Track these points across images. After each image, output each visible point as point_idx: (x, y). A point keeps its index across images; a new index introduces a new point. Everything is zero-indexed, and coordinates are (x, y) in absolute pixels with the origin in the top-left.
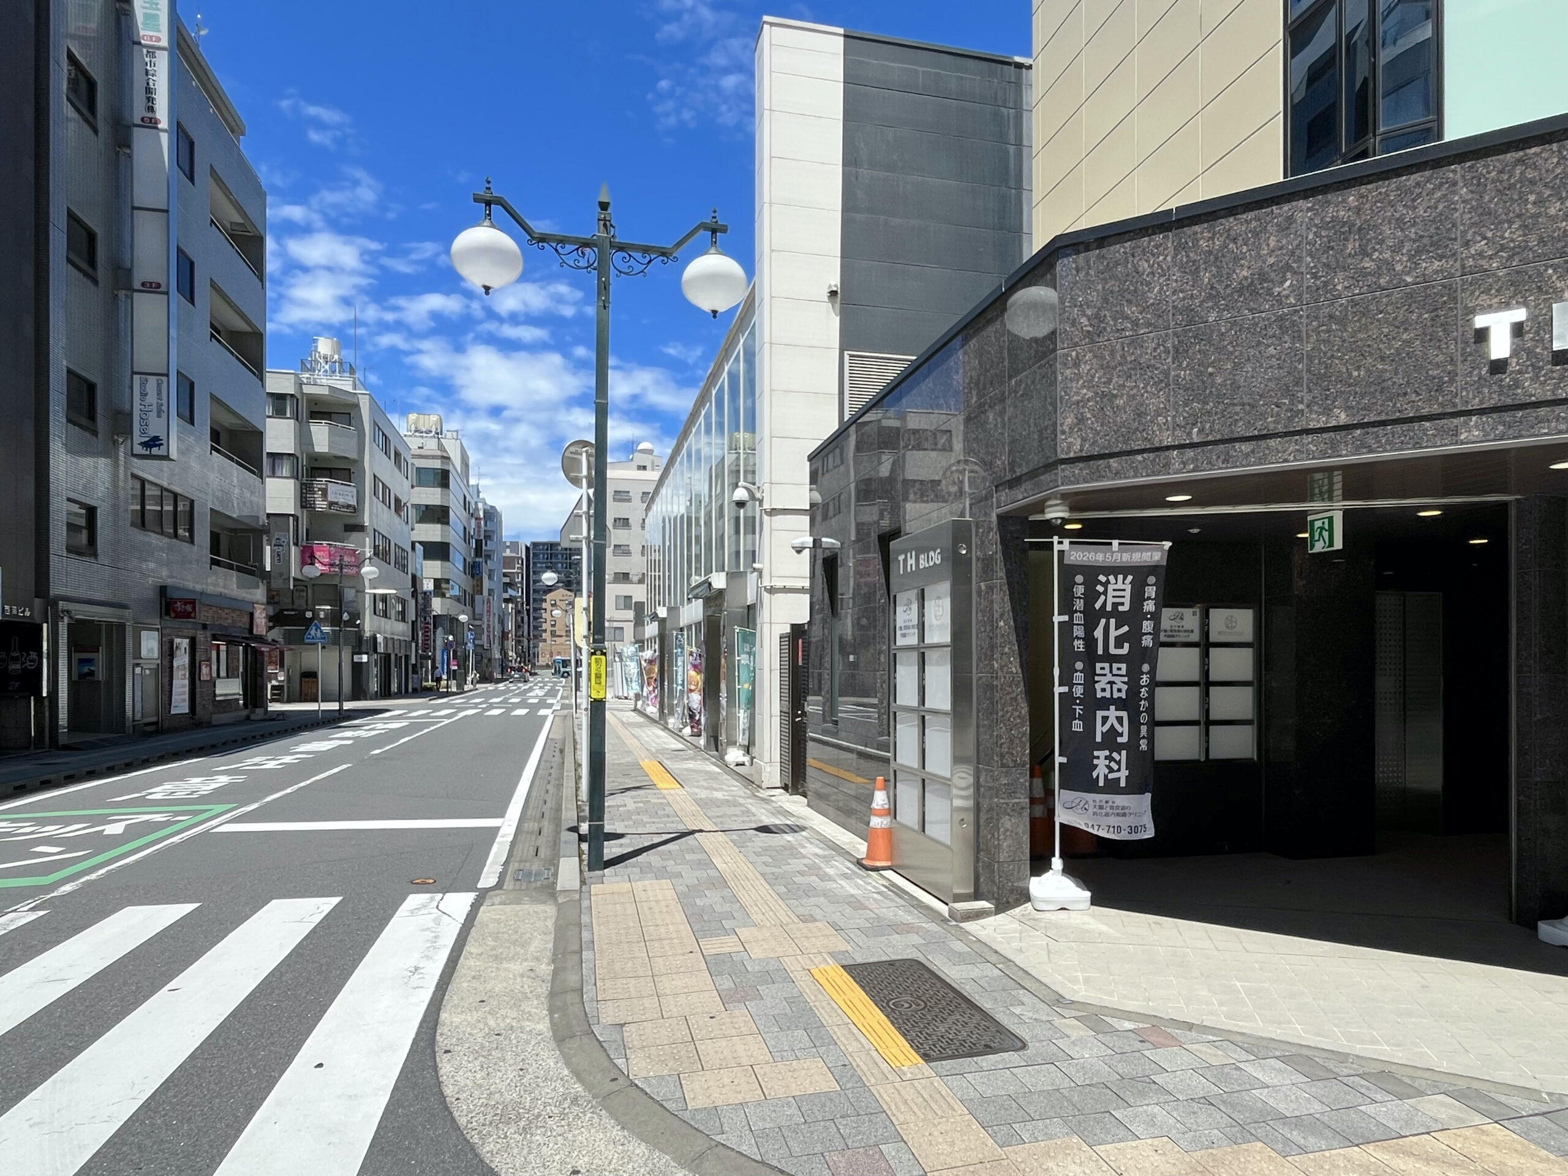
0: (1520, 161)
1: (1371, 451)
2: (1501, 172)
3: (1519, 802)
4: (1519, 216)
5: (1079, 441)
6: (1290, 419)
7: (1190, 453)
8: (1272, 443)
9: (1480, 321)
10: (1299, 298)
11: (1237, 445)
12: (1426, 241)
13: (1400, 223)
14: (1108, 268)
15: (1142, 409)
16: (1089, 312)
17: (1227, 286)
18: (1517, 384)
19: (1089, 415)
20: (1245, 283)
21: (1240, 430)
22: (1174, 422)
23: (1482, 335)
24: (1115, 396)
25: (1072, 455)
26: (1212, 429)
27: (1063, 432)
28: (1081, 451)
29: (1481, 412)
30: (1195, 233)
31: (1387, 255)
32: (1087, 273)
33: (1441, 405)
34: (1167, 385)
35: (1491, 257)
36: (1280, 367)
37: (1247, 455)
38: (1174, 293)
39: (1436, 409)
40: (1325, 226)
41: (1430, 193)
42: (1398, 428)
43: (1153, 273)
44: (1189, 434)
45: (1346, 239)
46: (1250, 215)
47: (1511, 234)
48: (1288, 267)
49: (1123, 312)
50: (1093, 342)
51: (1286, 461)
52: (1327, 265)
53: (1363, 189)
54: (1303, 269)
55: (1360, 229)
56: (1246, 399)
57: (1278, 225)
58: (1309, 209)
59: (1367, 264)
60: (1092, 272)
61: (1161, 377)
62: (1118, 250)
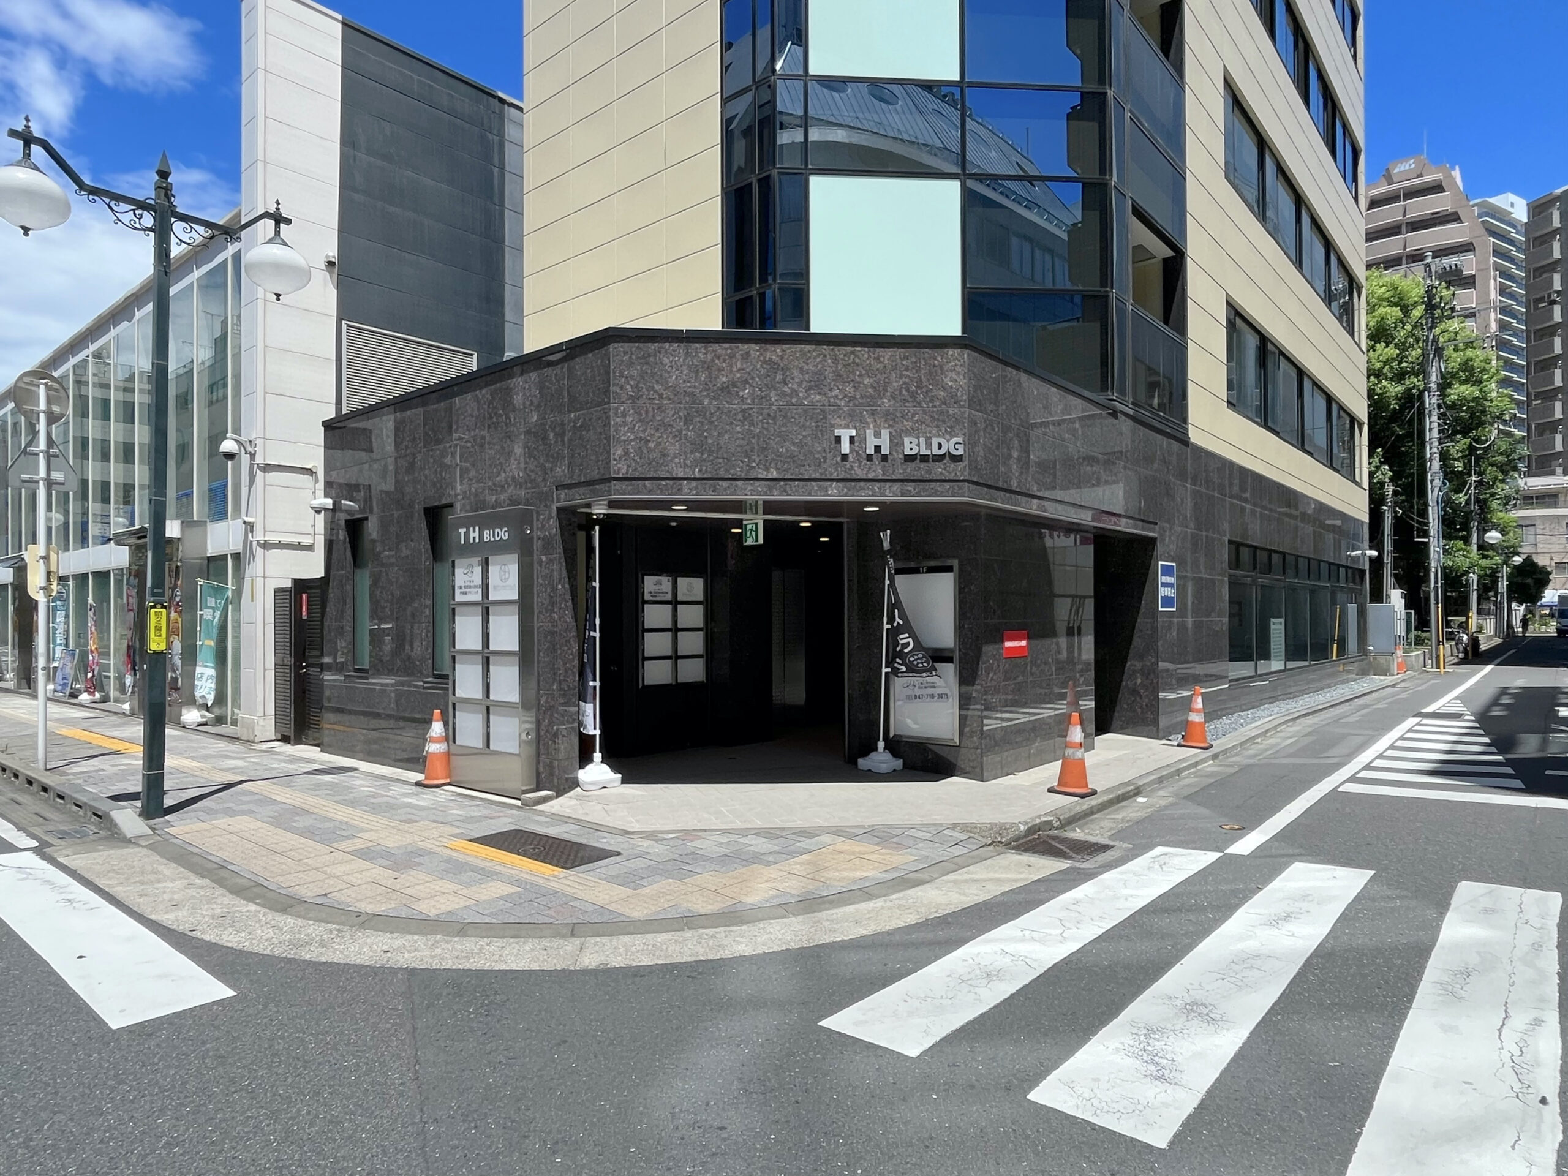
0: (853, 353)
1: (788, 495)
2: (845, 356)
3: (849, 694)
4: (853, 381)
5: (625, 467)
6: (748, 471)
7: (694, 484)
8: (739, 483)
9: (837, 432)
10: (753, 400)
11: (720, 483)
12: (813, 383)
13: (801, 370)
14: (643, 357)
15: (666, 452)
16: (632, 383)
17: (714, 385)
18: (852, 468)
19: (632, 451)
20: (725, 386)
21: (722, 473)
22: (685, 463)
23: (838, 439)
24: (649, 441)
25: (621, 476)
26: (706, 471)
27: (615, 460)
28: (627, 473)
29: (838, 480)
30: (697, 348)
31: (795, 386)
32: (630, 357)
33: (821, 474)
34: (681, 439)
35: (841, 399)
36: (743, 439)
37: (725, 489)
38: (684, 382)
39: (818, 476)
40: (765, 362)
41: (815, 358)
42: (801, 484)
43: (671, 367)
44: (694, 472)
45: (776, 373)
46: (727, 345)
47: (849, 389)
48: (747, 382)
49: (653, 387)
50: (633, 402)
51: (746, 495)
52: (766, 385)
53: (784, 347)
54: (754, 385)
55: (783, 369)
56: (725, 456)
57: (742, 355)
58: (758, 351)
59: (786, 389)
60: (634, 357)
61: (677, 433)
62: (653, 347)
